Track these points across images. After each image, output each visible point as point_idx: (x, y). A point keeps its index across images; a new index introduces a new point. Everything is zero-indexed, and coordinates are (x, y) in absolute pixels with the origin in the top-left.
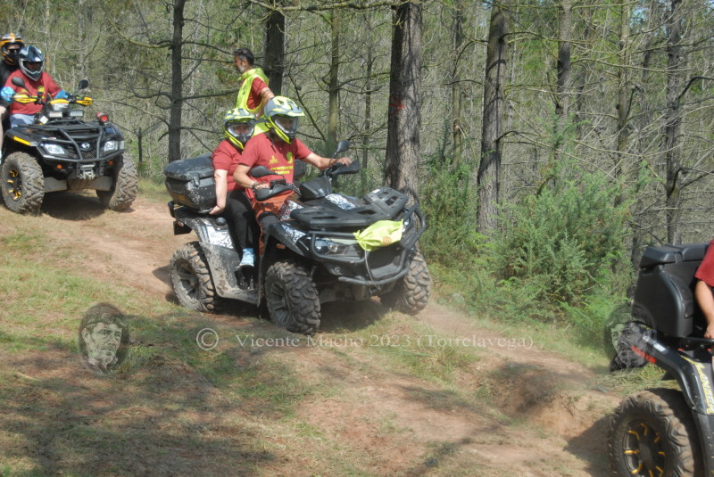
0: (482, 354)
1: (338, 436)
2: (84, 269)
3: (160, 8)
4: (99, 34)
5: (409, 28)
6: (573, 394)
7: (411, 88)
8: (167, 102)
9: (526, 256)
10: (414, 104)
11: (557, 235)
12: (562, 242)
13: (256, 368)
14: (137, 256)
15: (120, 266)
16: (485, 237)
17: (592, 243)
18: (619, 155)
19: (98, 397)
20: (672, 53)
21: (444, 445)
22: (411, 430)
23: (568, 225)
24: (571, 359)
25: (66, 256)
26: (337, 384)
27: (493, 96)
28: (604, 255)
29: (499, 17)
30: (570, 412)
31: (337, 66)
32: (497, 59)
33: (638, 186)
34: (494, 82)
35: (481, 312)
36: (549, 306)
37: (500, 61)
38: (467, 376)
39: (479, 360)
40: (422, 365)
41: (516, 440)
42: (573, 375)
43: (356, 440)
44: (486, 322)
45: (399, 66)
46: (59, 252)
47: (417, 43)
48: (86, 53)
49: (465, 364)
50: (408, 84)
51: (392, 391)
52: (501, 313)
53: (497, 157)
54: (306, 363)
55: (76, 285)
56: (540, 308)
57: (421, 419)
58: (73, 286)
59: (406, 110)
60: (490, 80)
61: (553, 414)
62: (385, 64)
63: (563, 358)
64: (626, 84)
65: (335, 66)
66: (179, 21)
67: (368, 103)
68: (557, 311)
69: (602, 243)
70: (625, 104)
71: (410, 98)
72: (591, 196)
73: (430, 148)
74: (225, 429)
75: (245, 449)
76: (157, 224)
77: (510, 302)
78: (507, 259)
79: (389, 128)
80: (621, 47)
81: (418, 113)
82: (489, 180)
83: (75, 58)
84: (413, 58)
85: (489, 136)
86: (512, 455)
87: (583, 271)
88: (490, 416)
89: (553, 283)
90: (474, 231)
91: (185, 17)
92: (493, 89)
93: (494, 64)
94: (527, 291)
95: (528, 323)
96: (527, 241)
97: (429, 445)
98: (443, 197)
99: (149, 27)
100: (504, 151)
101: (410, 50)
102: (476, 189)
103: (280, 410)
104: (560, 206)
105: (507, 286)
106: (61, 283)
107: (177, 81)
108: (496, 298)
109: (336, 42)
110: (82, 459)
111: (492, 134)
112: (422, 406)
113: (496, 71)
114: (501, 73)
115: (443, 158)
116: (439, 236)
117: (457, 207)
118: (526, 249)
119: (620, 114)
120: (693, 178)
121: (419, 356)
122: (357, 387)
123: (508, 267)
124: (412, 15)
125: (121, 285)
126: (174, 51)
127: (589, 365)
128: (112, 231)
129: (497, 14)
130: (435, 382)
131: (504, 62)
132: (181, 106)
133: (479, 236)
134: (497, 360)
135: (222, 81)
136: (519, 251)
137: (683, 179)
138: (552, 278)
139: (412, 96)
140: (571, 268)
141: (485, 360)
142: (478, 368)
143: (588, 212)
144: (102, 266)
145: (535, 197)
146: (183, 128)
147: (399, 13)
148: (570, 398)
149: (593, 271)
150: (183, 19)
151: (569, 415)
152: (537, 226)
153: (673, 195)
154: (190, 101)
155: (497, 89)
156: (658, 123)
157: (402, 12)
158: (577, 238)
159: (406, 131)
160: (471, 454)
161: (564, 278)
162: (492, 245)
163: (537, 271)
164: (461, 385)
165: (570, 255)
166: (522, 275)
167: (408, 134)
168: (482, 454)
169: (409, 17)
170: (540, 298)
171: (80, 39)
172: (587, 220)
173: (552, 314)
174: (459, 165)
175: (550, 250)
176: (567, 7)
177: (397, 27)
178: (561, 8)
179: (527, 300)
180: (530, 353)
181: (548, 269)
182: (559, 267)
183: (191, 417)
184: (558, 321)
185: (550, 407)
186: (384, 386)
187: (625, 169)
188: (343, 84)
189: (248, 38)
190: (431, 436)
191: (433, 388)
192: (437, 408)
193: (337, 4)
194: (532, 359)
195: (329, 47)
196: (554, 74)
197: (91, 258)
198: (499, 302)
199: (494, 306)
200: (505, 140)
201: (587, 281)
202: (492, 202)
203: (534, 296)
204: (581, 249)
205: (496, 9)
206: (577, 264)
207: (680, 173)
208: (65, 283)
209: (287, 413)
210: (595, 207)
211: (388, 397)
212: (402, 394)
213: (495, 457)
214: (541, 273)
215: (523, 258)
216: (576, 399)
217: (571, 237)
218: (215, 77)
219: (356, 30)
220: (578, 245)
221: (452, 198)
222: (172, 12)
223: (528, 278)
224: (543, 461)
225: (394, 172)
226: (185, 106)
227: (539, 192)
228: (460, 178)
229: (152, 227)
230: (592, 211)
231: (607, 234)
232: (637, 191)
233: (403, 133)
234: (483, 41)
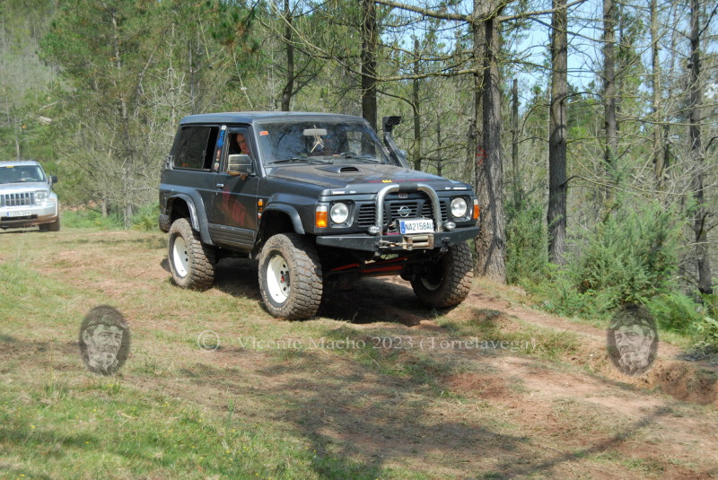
9: (599, 271)
21: (568, 400)
28: (664, 270)
31: (420, 139)
35: (570, 315)
44: (576, 318)
64: (661, 141)
69: (660, 259)
70: (660, 159)
78: (582, 276)
80: (655, 110)
85: (555, 182)
87: (647, 282)
89: (623, 293)
92: (556, 143)
94: (605, 297)
96: (599, 259)
98: (521, 232)
102: (547, 226)
104: (625, 230)
111: (557, 181)
116: (519, 266)
117: (534, 241)
118: (599, 267)
119: (657, 168)
123: (583, 282)
133: (552, 265)
136: (593, 269)
138: (623, 287)
140: (639, 279)
145: (601, 224)
147: (481, 78)
149: (655, 282)
152: (606, 246)
153: (702, 236)
158: (641, 254)
161: (633, 288)
163: (608, 283)
165: (637, 269)
166: (596, 287)
170: (614, 305)
172: (647, 241)
175: (620, 264)
177: (480, 90)
181: (618, 281)
182: (628, 279)
188: (425, 155)
200: (569, 184)
204: (644, 264)
206: (643, 276)
214: (612, 285)
215: (597, 274)
217: (636, 254)
220: (642, 260)
221: (529, 233)
223: (603, 289)
227: (606, 220)
234: (546, 105)
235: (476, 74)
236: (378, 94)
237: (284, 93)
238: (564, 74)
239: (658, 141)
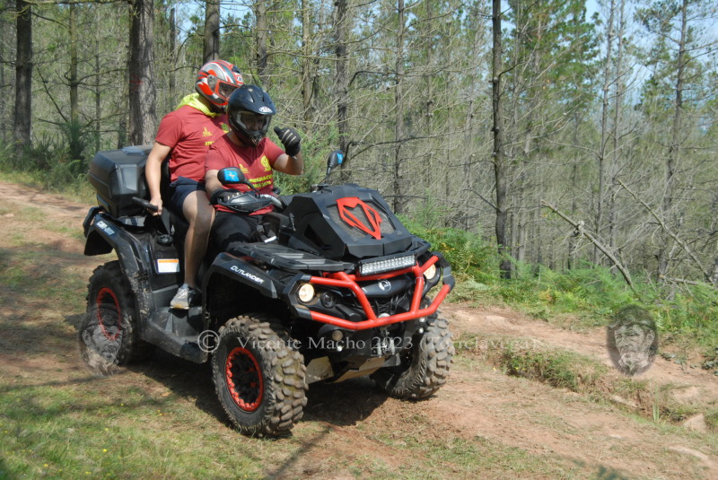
5: (143, 18)
7: (148, 69)
10: (150, 82)
31: (76, 65)
32: (211, 50)
37: (214, 51)
45: (137, 50)
47: (150, 31)
50: (145, 65)
59: (144, 88)
64: (309, 73)
70: (308, 91)
71: (146, 76)
80: (304, 44)
84: (149, 45)
93: (210, 54)
101: (145, 37)
120: (362, 148)
124: (146, 9)
129: (211, 14)
137: (354, 150)
139: (148, 74)
147: (135, 6)
157: (138, 5)
159: (146, 104)
167: (147, 109)
169: (144, 10)
176: (262, 11)
177: (134, 17)
178: (257, 12)
188: (82, 79)
207: (350, 146)
217: (281, 181)
220: (287, 185)
225: (136, 137)
233: (143, 106)
235: (130, 2)
236: (33, 17)
238: (216, 7)
239: (306, 74)
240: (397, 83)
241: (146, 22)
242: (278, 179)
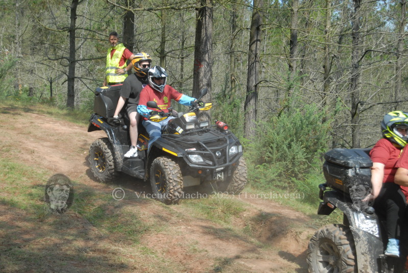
0: (247, 207)
1: (164, 254)
2: (18, 158)
3: (63, 9)
4: (27, 23)
5: (206, 21)
6: (298, 230)
7: (207, 55)
8: (67, 62)
9: (272, 151)
10: (208, 64)
11: (289, 140)
12: (292, 143)
13: (118, 215)
14: (49, 151)
15: (39, 157)
16: (248, 140)
17: (309, 144)
18: (325, 94)
19: (26, 232)
20: (355, 36)
21: (225, 259)
22: (206, 251)
23: (296, 134)
24: (297, 210)
25: (8, 151)
26: (164, 225)
27: (253, 60)
28: (316, 151)
29: (257, 15)
30: (297, 240)
31: (164, 42)
32: (255, 39)
33: (336, 112)
34: (254, 52)
36: (285, 180)
37: (257, 40)
38: (238, 220)
39: (245, 211)
40: (213, 213)
41: (266, 257)
42: (298, 219)
43: (175, 256)
44: (249, 189)
45: (200, 43)
46: (4, 148)
47: (210, 30)
48: (20, 34)
49: (237, 213)
50: (205, 53)
51: (195, 228)
52: (257, 184)
53: (255, 95)
54: (146, 213)
55: (13, 168)
56: (280, 181)
57: (212, 245)
58: (12, 168)
59: (203, 68)
60: (252, 51)
61: (287, 241)
62: (192, 42)
63: (293, 209)
64: (329, 54)
65: (163, 42)
66: (74, 16)
67: (182, 64)
68: (289, 183)
69: (315, 144)
70: (328, 65)
71: (206, 61)
72: (309, 117)
73: (217, 90)
74: (99, 251)
75: (111, 262)
76: (60, 133)
77: (263, 177)
78: (261, 153)
79: (194, 78)
80: (326, 32)
81: (211, 70)
82: (251, 108)
83: (14, 37)
84: (207, 39)
85: (251, 83)
86: (264, 265)
87: (304, 160)
88: (252, 243)
89: (287, 167)
90: (242, 137)
91: (77, 14)
92: (253, 56)
93: (254, 42)
94: (272, 171)
95: (273, 190)
96: (273, 143)
97: (216, 259)
98: (224, 117)
99: (56, 20)
100: (259, 91)
101: (206, 33)
102: (244, 113)
103: (131, 240)
104: (292, 123)
105: (261, 168)
106: (5, 166)
107: (73, 50)
108: (255, 175)
109: (164, 29)
110: (16, 268)
111: (253, 82)
112: (212, 237)
113: (255, 46)
114: (258, 47)
115: (225, 96)
117: (233, 124)
118: (272, 148)
119: (325, 71)
120: (367, 107)
121: (211, 208)
122: (175, 226)
123: (262, 157)
124: (207, 14)
125: (40, 168)
126: (71, 34)
127: (308, 213)
128: (35, 137)
129: (256, 13)
130: (220, 224)
131: (260, 41)
132: (75, 65)
133: (245, 140)
134: (255, 211)
135: (98, 51)
136: (268, 148)
137: (361, 108)
138: (286, 164)
139: (207, 60)
140: (298, 158)
141: (249, 211)
142: (245, 215)
143: (307, 126)
144: (29, 157)
145: (277, 118)
146: (76, 78)
147: (200, 13)
148: (296, 232)
149: (309, 160)
150: (76, 15)
151: (297, 242)
152: (278, 134)
153: (355, 117)
154: (79, 62)
155: (256, 56)
156: (347, 76)
157: (202, 12)
158: (301, 141)
159: (204, 80)
160: (241, 265)
161: (293, 164)
162: (253, 145)
163: (279, 160)
164: (235, 225)
165: (297, 151)
166: (270, 162)
167: (205, 81)
168: (246, 264)
169: (206, 15)
170: (280, 175)
171: (17, 26)
172: (306, 131)
173: (286, 185)
174: (233, 99)
175: (285, 148)
176: (295, 10)
177: (199, 21)
178: (292, 10)
179: (273, 176)
180: (275, 207)
181: (284, 159)
182: (291, 158)
183: (80, 243)
184: (290, 188)
185: (285, 238)
186: (191, 226)
187: (328, 102)
188: (168, 53)
189: (114, 26)
190: (218, 254)
191: (219, 227)
192: (221, 238)
193: (164, 7)
194: (275, 210)
195: (160, 32)
196: (288, 48)
197: (22, 152)
198: (257, 178)
199: (253, 180)
200: (260, 85)
201: (306, 166)
202: (253, 121)
203: (276, 174)
204: (303, 148)
205: (255, 11)
206: (301, 156)
207: (359, 104)
208: (8, 167)
209: (135, 241)
210: (311, 124)
211: (193, 232)
212: (201, 230)
213: (254, 266)
214: (280, 161)
215: (270, 152)
216: (300, 233)
217: (298, 141)
218: (95, 49)
219: (175, 22)
220: (301, 145)
221: (230, 118)
222: (70, 11)
223: (273, 164)
224: (281, 268)
226: (77, 65)
227: (279, 115)
228: (235, 107)
229: (59, 134)
230: (309, 126)
231: (318, 139)
232: (335, 115)
233: (202, 81)
234: (248, 29)
235: (197, 9)
237: (73, 2)
240: (398, 58)
241: (207, 24)
242: (295, 141)
